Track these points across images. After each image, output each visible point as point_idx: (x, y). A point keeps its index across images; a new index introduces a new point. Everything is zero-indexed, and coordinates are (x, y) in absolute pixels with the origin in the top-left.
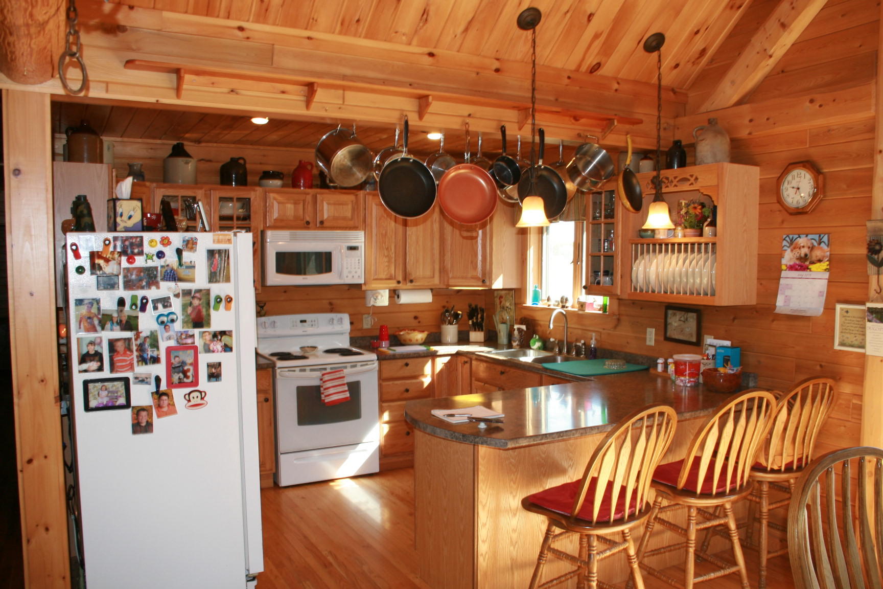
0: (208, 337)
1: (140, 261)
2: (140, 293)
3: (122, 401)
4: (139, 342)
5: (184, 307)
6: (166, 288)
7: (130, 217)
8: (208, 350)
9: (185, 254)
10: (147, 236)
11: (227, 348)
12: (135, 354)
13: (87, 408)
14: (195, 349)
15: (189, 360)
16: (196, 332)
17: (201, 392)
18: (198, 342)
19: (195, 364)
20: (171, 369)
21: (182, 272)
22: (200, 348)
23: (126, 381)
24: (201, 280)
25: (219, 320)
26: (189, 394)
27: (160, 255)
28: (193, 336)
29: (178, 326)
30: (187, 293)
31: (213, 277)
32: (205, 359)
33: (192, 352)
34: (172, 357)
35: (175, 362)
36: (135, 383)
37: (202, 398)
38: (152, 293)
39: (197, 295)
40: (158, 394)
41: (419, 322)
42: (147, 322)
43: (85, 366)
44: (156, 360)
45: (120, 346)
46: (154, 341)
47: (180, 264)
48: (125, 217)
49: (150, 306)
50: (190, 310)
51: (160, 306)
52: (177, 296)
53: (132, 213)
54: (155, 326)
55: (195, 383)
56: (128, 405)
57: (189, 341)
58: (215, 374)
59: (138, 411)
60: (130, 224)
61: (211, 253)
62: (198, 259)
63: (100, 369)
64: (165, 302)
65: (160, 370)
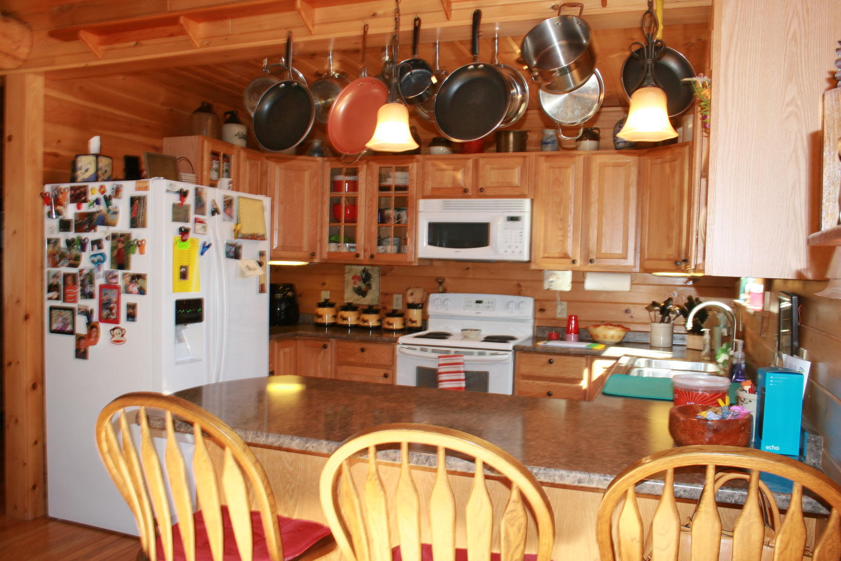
0: (128, 279)
1: (85, 208)
2: (84, 235)
3: (69, 328)
4: (82, 278)
5: (113, 249)
6: (101, 232)
7: (87, 170)
8: (128, 292)
9: (114, 201)
10: (91, 185)
11: (142, 291)
12: (79, 289)
13: (53, 331)
14: (117, 288)
15: (114, 299)
16: (120, 273)
17: (122, 330)
18: (121, 282)
19: (118, 302)
21: (110, 218)
22: (122, 289)
23: (72, 310)
24: (122, 225)
25: (137, 263)
26: (114, 329)
27: (97, 202)
28: (116, 277)
29: (106, 266)
30: (114, 236)
31: (135, 222)
32: (126, 299)
33: (115, 291)
34: (103, 293)
35: (105, 298)
36: (79, 314)
37: (122, 336)
38: (91, 236)
39: (122, 238)
40: (92, 327)
41: (632, 317)
42: (86, 263)
43: (51, 294)
44: (91, 296)
45: (70, 280)
46: (90, 278)
47: (109, 211)
48: (83, 171)
49: (89, 246)
50: (115, 253)
51: (96, 247)
52: (107, 238)
53: (88, 166)
56: (71, 333)
57: (114, 281)
59: (79, 338)
60: (87, 176)
61: (133, 200)
62: (122, 206)
63: (58, 299)
64: (97, 243)
65: (93, 305)
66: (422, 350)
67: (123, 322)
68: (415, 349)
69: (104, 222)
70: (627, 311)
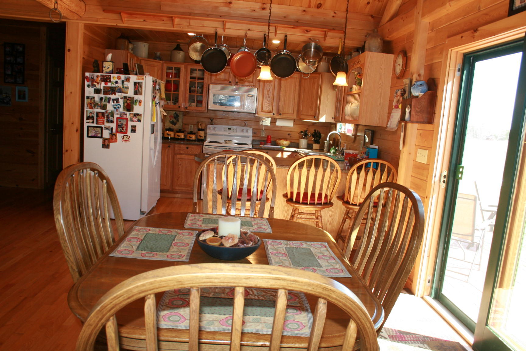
0: (132, 116)
1: (109, 85)
2: (109, 96)
3: (99, 135)
4: (107, 114)
5: (124, 103)
6: (118, 95)
7: (108, 68)
8: (132, 120)
9: (125, 83)
10: (112, 75)
11: (139, 121)
12: (105, 118)
13: (88, 136)
14: (127, 119)
15: (125, 123)
16: (128, 113)
17: (128, 136)
18: (128, 117)
19: (127, 125)
20: (118, 126)
21: (124, 90)
22: (129, 119)
23: (101, 128)
24: (130, 93)
25: (137, 109)
26: (124, 136)
27: (117, 82)
28: (126, 114)
29: (121, 110)
30: (125, 98)
31: (136, 93)
32: (130, 124)
33: (125, 120)
34: (118, 121)
35: (119, 123)
36: (104, 129)
37: (128, 139)
38: (113, 97)
39: (129, 99)
40: (112, 134)
41: (291, 137)
42: (110, 107)
43: (88, 121)
44: (112, 122)
45: (100, 115)
46: (112, 114)
47: (123, 87)
48: (106, 68)
49: (111, 101)
50: (126, 104)
51: (115, 102)
52: (121, 98)
53: (109, 67)
54: (112, 109)
55: (126, 132)
56: (101, 137)
57: (125, 116)
58: (134, 130)
59: (105, 140)
60: (108, 71)
61: (135, 84)
62: (130, 85)
63: (93, 122)
64: (117, 100)
65: (113, 125)
66: (214, 148)
67: (129, 133)
68: (211, 148)
69: (121, 91)
70: (289, 134)
